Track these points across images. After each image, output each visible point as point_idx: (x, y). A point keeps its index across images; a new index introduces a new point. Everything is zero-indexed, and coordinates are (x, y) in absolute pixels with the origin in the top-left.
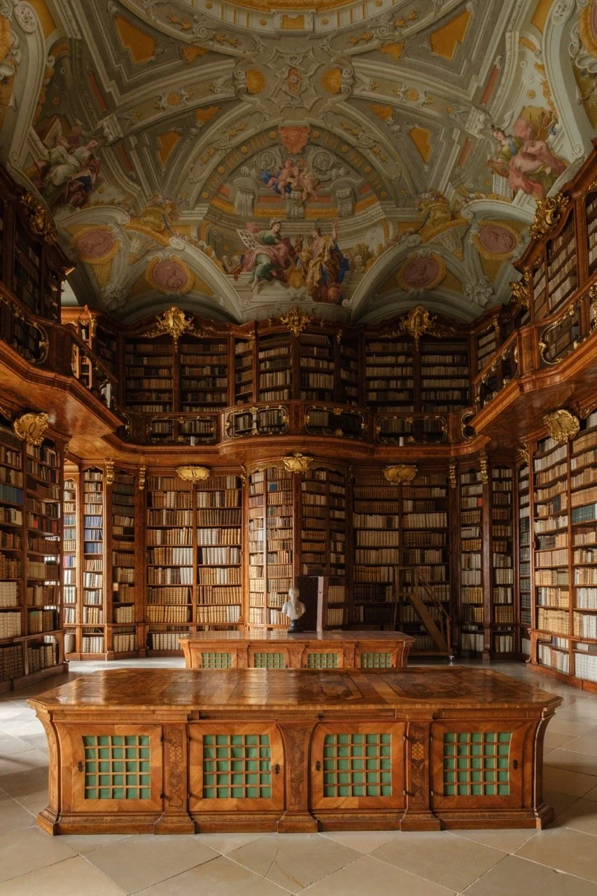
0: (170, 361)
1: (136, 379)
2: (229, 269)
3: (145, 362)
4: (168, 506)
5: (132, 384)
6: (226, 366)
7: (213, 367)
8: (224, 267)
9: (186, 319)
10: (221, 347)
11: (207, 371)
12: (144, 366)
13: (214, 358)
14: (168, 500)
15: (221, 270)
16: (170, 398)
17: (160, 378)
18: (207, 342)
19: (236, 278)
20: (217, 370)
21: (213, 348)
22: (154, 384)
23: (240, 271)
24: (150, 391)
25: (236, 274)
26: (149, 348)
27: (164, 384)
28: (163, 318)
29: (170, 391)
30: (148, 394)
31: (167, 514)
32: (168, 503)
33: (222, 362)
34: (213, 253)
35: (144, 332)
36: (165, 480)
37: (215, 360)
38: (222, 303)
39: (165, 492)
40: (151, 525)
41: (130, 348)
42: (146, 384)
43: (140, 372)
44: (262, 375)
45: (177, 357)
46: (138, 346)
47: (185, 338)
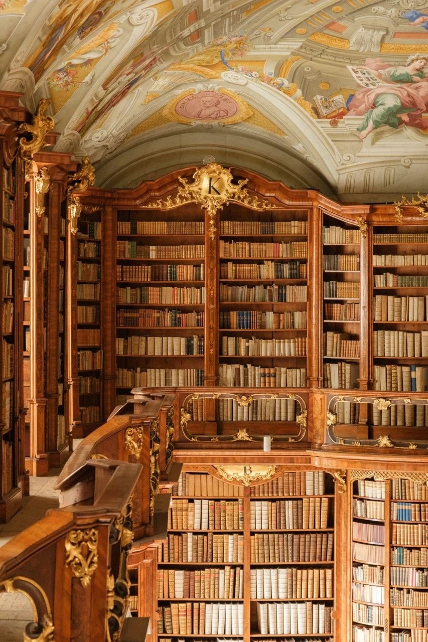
0: (201, 252)
1: (133, 286)
2: (324, 111)
3: (153, 255)
4: (197, 527)
5: (127, 296)
6: (304, 261)
7: (279, 262)
8: (316, 111)
9: (234, 182)
10: (295, 228)
11: (267, 271)
12: (149, 263)
13: (282, 246)
14: (197, 516)
15: (309, 113)
16: (200, 322)
17: (181, 285)
18: (268, 218)
19: (334, 124)
20: (286, 268)
21: (280, 228)
22: (169, 296)
23: (341, 115)
24: (162, 308)
25: (336, 118)
26: (158, 228)
27: (189, 297)
28: (191, 181)
29: (198, 309)
30: (156, 314)
31: (196, 543)
32: (197, 520)
33: (298, 255)
34: (299, 92)
35: (153, 200)
36: (191, 477)
37: (283, 251)
38: (298, 147)
39: (191, 501)
40: (166, 562)
41: (125, 228)
42: (154, 295)
43: (144, 274)
44: (378, 297)
45: (214, 248)
46: (140, 224)
47: (230, 212)
